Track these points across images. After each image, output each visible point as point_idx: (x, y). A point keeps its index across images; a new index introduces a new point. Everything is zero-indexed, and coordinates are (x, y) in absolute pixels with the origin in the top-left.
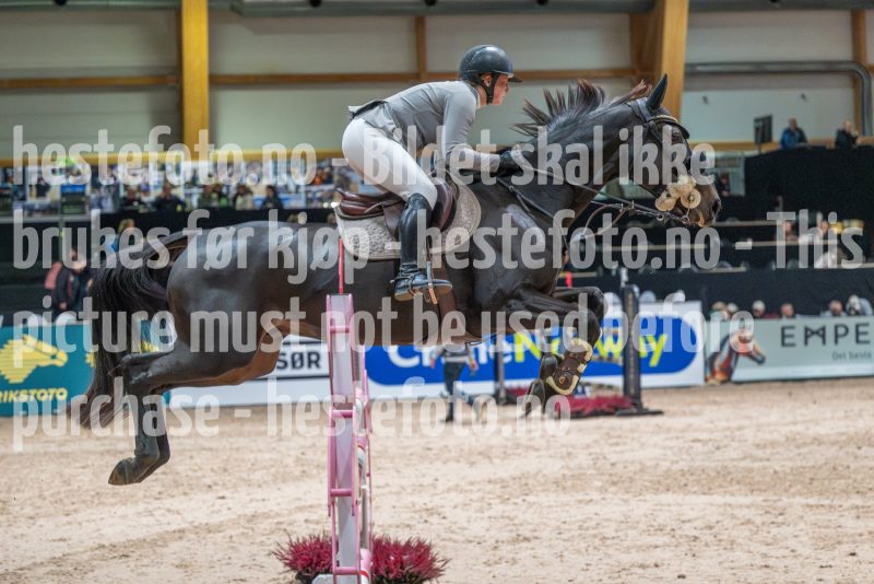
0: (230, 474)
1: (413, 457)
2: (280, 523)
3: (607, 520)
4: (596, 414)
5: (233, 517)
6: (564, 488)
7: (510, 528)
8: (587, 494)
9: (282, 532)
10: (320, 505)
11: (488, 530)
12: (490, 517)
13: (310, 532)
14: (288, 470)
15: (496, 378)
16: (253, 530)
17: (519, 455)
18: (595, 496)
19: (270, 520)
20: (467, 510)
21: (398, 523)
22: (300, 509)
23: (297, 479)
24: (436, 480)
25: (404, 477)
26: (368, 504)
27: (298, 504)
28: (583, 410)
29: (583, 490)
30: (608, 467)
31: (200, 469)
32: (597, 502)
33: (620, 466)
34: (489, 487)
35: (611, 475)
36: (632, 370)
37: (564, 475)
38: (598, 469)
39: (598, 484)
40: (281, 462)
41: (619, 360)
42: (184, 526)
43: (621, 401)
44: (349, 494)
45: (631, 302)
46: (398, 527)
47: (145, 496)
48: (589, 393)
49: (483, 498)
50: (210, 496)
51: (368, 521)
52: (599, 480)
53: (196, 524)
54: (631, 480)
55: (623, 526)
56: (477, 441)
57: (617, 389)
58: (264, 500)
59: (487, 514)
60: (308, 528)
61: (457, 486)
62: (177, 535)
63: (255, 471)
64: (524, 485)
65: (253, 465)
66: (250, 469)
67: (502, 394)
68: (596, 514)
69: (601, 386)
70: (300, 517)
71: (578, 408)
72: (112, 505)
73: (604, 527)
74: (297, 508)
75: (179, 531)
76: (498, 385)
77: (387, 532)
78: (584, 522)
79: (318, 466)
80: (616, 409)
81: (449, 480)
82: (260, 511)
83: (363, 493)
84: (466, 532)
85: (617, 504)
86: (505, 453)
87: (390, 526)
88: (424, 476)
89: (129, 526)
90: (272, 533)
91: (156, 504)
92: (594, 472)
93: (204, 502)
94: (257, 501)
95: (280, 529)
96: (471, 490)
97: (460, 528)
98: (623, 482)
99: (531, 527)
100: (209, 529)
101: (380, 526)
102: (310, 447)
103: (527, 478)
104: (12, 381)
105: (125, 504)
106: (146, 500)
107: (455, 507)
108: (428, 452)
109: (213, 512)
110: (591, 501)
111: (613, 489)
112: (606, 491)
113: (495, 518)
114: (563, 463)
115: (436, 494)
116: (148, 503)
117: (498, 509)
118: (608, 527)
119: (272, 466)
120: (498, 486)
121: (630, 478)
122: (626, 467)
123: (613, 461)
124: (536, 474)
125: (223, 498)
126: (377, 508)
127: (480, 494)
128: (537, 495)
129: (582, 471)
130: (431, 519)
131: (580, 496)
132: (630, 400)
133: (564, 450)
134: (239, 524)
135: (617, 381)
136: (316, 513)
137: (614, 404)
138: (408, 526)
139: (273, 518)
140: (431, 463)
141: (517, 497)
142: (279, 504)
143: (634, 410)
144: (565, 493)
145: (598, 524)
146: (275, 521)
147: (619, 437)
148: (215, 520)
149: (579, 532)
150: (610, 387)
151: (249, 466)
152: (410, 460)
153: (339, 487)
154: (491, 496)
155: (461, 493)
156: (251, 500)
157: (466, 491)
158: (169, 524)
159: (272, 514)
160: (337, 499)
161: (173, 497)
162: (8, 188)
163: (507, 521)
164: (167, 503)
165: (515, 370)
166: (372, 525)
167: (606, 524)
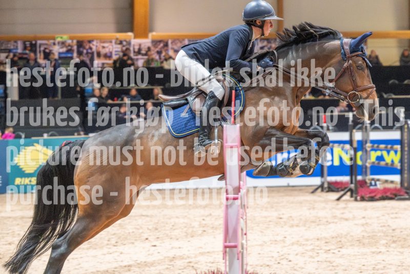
0: (159, 231)
1: (271, 223)
2: (190, 262)
3: (390, 264)
4: (383, 198)
5: (162, 258)
6: (364, 244)
7: (331, 268)
8: (378, 248)
9: (191, 268)
10: (214, 252)
11: (317, 269)
12: (318, 261)
13: (208, 268)
14: (195, 230)
15: (322, 175)
16: (173, 266)
17: (336, 223)
18: (383, 249)
19: (184, 261)
20: (304, 257)
21: (262, 264)
22: (202, 254)
23: (201, 235)
24: (285, 237)
25: (265, 236)
26: (245, 252)
27: (201, 250)
28: (375, 196)
29: (375, 245)
30: (391, 231)
31: (141, 228)
32: (383, 253)
33: (398, 231)
34: (317, 243)
35: (393, 236)
36: (406, 172)
37: (363, 237)
38: (384, 233)
39: (384, 242)
40: (191, 225)
41: (398, 165)
42: (131, 263)
43: (399, 190)
44: (235, 247)
45: (406, 130)
46: (261, 266)
47: (108, 244)
48: (380, 186)
49: (313, 249)
50: (147, 245)
51: (245, 262)
52: (384, 239)
53: (139, 262)
54: (405, 240)
55: (400, 268)
56: (310, 214)
57: (397, 183)
58: (180, 248)
59: (317, 259)
60: (207, 266)
61: (298, 241)
62: (127, 268)
63: (174, 229)
64: (340, 242)
65: (173, 226)
66: (171, 228)
67: (326, 185)
68: (383, 261)
69: (386, 181)
70: (202, 259)
71: (372, 195)
72: (88, 249)
73: (388, 268)
74: (200, 253)
75: (129, 266)
76: (323, 180)
77: (256, 269)
78: (376, 265)
79: (213, 228)
80: (396, 196)
81: (293, 238)
82: (177, 255)
83: (242, 245)
84: (303, 270)
85: (396, 255)
86: (327, 222)
87: (257, 265)
88: (278, 235)
89: (98, 262)
90: (185, 268)
91: (114, 249)
92: (382, 234)
93: (144, 248)
94: (176, 248)
95: (190, 266)
96: (307, 245)
97: (300, 268)
98: (400, 241)
99: (343, 268)
100: (146, 264)
101: (251, 265)
102: (208, 216)
103: (341, 238)
104: (27, 172)
105: (96, 249)
106: (108, 246)
107: (297, 255)
108: (281, 220)
109: (149, 255)
110: (380, 252)
111: (394, 245)
112: (389, 246)
113: (321, 262)
114: (363, 229)
115: (285, 246)
116: (110, 248)
117: (323, 256)
118: (390, 268)
119: (185, 227)
120: (323, 242)
121: (404, 239)
122: (401, 232)
123: (393, 228)
124: (346, 235)
125: (155, 246)
126: (249, 254)
127: (312, 247)
128: (347, 248)
129: (375, 234)
130: (282, 262)
131: (374, 249)
132: (405, 190)
133: (363, 221)
134: (165, 262)
135: (397, 178)
136: (211, 256)
137: (394, 192)
138: (268, 266)
139: (186, 259)
140: (282, 227)
141: (335, 249)
142: (189, 251)
143: (407, 197)
144: (364, 247)
145: (384, 267)
146: (188, 261)
147: (396, 213)
148: (150, 259)
149: (373, 271)
150: (392, 182)
151: (171, 227)
152: (269, 225)
153: (229, 242)
154: (318, 248)
155: (300, 246)
156: (172, 248)
157: (304, 245)
158: (122, 261)
159: (185, 257)
160: (228, 249)
161: (125, 245)
162: (26, 54)
163: (328, 264)
164: (120, 248)
165: (333, 171)
166: (247, 264)
167: (389, 267)
